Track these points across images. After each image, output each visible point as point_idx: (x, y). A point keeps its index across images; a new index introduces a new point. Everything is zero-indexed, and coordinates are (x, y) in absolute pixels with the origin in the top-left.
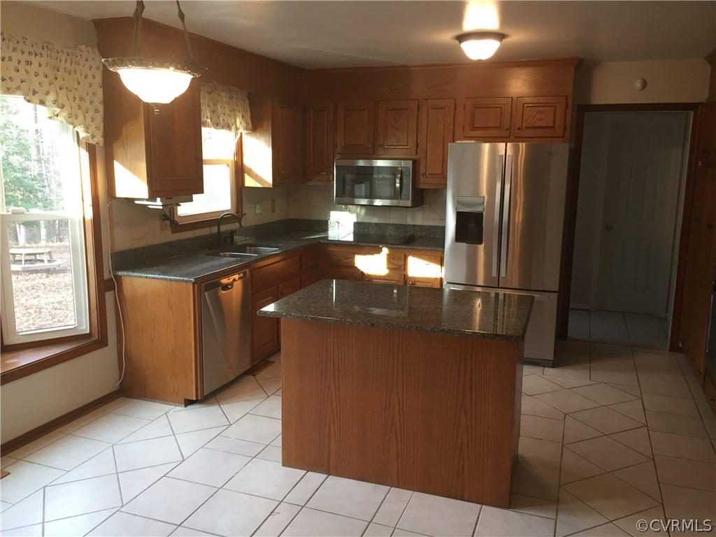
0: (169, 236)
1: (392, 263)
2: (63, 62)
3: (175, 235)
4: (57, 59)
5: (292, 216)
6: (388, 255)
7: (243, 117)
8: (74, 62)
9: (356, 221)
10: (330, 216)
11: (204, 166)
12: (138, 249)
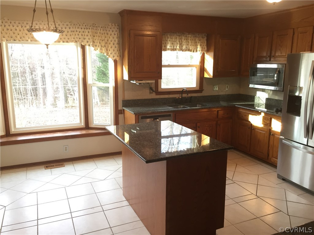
0: (154, 96)
1: (264, 121)
2: (99, 30)
3: (157, 96)
4: (96, 29)
5: (241, 93)
6: (263, 117)
7: (201, 45)
8: (104, 30)
9: (267, 97)
10: (256, 94)
11: (162, 68)
12: (136, 100)
